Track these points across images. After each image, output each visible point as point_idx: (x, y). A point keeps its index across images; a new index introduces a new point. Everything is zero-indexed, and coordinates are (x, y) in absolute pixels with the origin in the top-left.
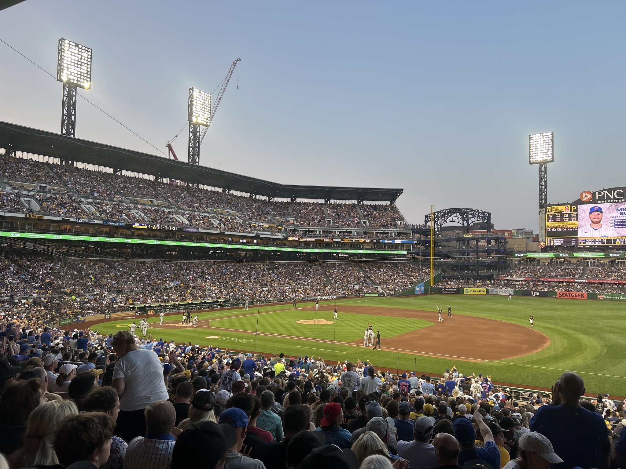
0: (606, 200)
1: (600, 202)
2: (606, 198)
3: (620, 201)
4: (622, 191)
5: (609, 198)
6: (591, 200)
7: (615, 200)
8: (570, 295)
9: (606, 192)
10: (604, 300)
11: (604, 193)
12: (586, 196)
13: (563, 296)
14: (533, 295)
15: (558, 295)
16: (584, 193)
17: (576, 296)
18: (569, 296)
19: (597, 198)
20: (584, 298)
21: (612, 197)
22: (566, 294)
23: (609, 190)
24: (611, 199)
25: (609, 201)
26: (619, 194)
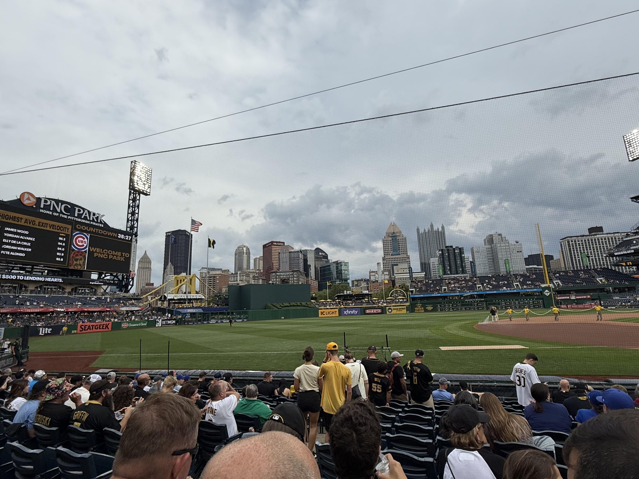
0: (50, 211)
1: (45, 212)
2: (51, 209)
3: (66, 217)
4: (69, 207)
5: (55, 210)
6: (34, 206)
7: (61, 215)
8: (94, 327)
9: (53, 202)
10: (129, 328)
11: (51, 202)
12: (28, 199)
13: (85, 330)
14: (40, 334)
15: (79, 328)
16: (26, 194)
17: (100, 329)
18: (92, 329)
19: (42, 206)
20: (108, 329)
21: (59, 210)
22: (89, 326)
23: (57, 201)
24: (57, 212)
25: (55, 214)
26: (66, 209)
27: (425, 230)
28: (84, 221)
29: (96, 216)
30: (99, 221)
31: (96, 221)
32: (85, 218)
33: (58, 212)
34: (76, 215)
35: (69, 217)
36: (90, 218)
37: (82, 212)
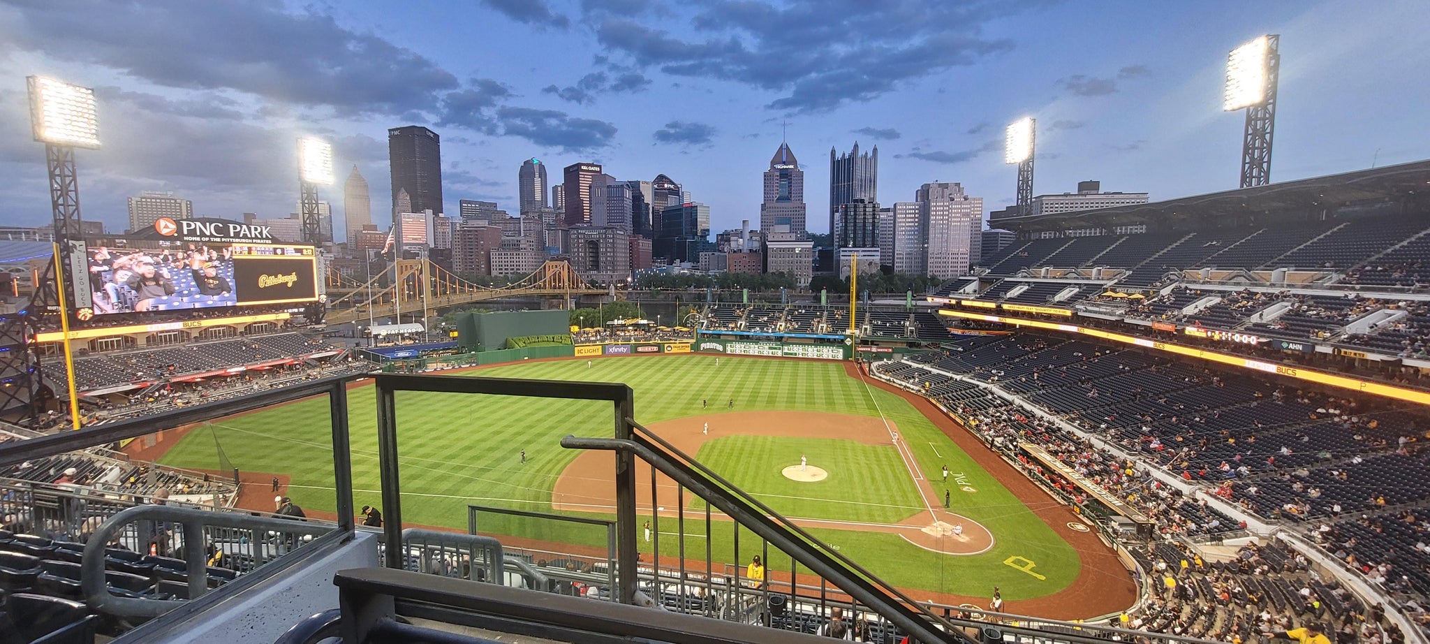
0: (198, 236)
1: (190, 238)
2: (198, 234)
3: (218, 240)
4: (221, 225)
5: (203, 234)
6: (176, 235)
7: (212, 239)
9: (198, 224)
11: (195, 224)
12: (166, 227)
16: (161, 221)
19: (185, 232)
21: (208, 233)
24: (206, 236)
25: (204, 239)
26: (216, 228)
27: (844, 155)
28: (244, 240)
29: (259, 230)
30: (264, 236)
31: (259, 236)
32: (245, 236)
33: (208, 236)
34: (232, 235)
35: (223, 240)
36: (251, 234)
37: (239, 228)
